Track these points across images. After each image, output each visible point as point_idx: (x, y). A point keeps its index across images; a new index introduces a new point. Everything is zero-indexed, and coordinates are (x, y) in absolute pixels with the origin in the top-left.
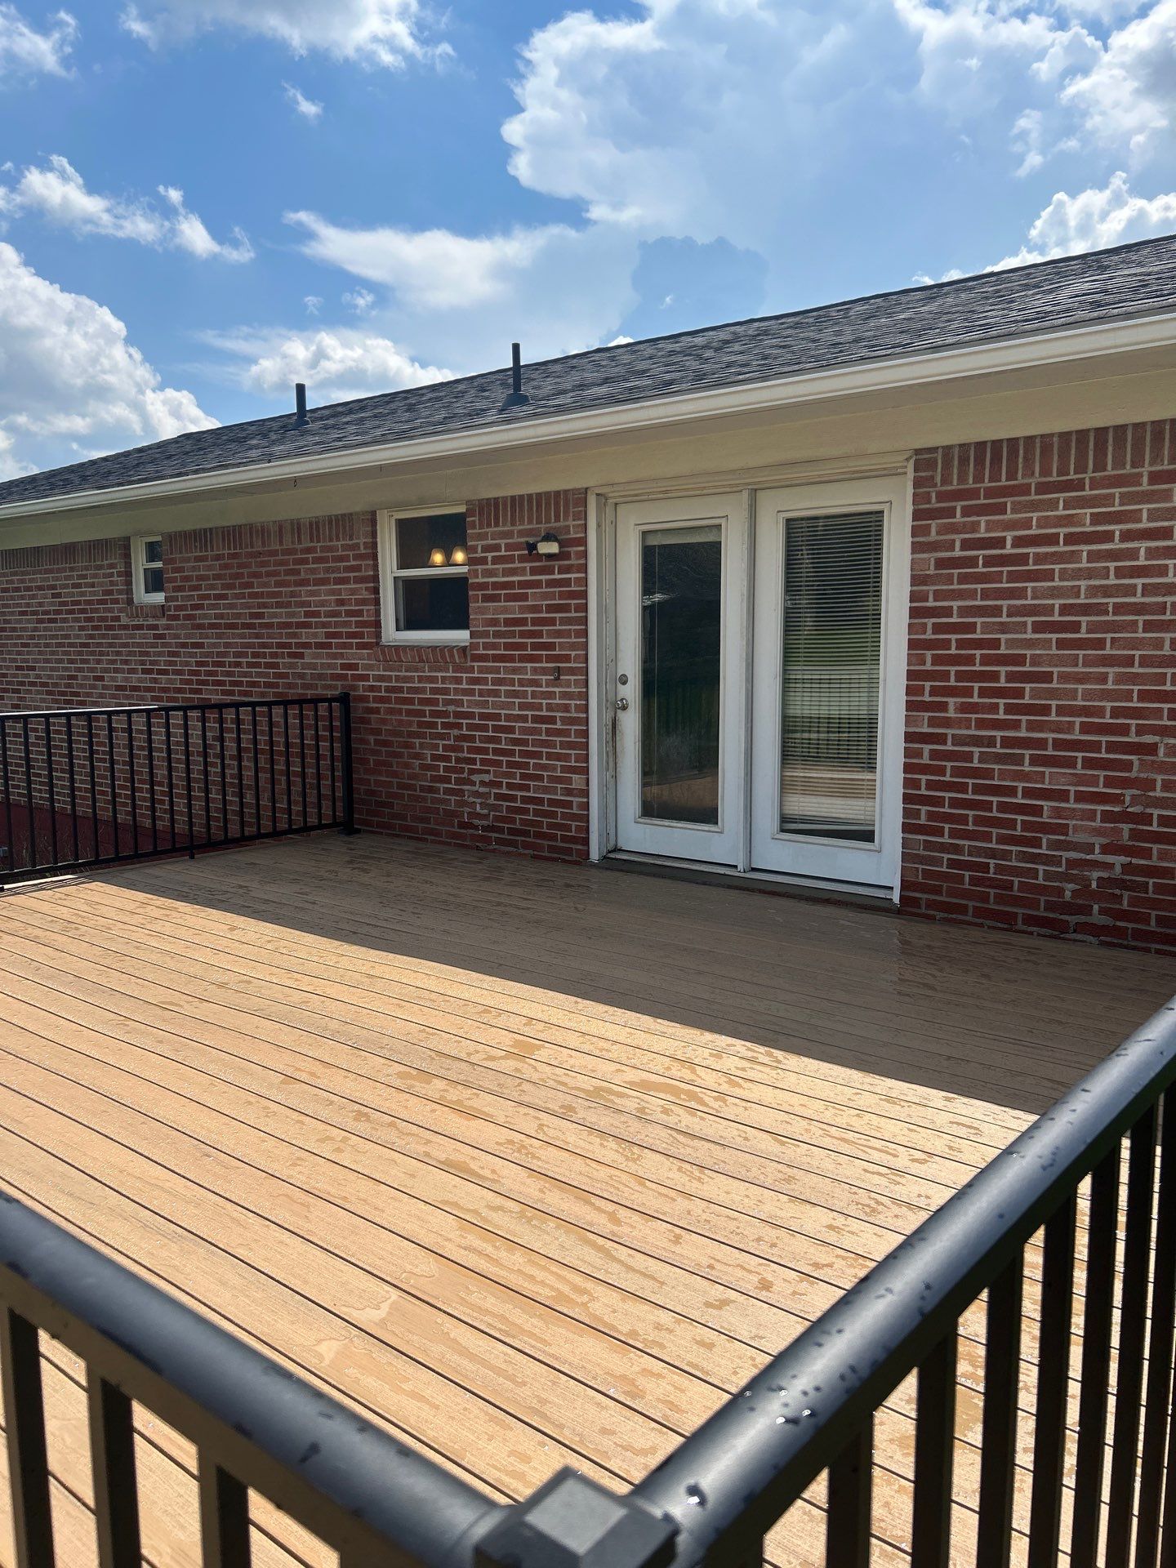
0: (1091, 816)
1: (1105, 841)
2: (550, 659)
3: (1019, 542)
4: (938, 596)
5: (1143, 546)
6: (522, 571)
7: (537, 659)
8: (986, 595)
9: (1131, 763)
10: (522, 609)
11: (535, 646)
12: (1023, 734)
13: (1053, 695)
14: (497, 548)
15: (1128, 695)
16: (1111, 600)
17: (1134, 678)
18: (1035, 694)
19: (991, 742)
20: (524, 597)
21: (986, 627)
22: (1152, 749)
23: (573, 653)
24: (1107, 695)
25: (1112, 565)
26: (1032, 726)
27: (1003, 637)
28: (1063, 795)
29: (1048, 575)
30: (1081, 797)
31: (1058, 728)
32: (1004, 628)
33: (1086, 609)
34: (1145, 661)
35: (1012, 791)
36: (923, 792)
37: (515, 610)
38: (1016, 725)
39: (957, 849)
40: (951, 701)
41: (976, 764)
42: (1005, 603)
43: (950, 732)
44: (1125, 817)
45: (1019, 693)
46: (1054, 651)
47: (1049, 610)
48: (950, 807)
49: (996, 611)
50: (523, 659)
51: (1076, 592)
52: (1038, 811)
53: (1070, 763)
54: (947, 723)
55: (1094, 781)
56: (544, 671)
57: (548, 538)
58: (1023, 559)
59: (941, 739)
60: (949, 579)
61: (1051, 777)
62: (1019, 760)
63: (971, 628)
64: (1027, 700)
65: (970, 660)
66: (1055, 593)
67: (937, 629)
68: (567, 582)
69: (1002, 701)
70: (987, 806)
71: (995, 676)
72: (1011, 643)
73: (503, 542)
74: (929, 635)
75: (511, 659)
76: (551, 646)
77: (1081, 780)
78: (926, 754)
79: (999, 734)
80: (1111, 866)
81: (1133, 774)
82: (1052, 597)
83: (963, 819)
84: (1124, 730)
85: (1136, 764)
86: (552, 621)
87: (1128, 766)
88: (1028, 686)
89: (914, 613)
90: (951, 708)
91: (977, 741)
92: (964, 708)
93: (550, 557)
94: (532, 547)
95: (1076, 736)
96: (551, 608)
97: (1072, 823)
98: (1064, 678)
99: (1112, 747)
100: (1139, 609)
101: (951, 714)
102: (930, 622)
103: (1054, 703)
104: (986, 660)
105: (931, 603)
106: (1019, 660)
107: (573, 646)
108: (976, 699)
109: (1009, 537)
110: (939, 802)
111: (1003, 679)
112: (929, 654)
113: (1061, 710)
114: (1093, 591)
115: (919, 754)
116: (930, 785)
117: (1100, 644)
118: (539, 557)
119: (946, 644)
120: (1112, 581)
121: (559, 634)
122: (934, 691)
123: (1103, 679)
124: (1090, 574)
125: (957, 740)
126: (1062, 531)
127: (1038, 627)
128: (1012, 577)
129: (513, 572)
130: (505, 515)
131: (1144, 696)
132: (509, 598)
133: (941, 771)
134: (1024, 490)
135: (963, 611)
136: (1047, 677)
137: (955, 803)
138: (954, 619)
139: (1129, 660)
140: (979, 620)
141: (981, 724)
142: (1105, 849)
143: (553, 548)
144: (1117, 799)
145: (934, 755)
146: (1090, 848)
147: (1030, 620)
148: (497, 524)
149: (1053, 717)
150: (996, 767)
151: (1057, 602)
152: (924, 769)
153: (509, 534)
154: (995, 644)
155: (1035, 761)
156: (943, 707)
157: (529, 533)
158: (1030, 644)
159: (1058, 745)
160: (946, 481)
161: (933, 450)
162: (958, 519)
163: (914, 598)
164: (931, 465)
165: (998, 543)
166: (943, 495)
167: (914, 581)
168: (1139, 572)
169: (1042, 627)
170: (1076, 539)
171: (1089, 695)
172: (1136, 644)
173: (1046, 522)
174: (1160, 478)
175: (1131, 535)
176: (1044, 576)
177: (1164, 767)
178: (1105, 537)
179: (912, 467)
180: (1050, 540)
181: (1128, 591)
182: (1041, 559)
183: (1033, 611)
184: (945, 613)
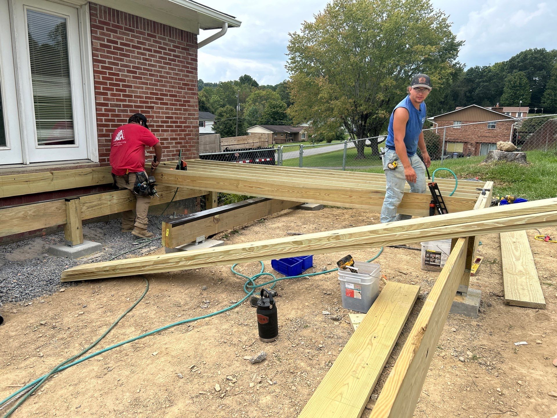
3: (121, 44)
4: (101, 56)
5: (147, 53)
8: (114, 59)
12: (127, 103)
13: (133, 92)
15: (148, 93)
16: (142, 66)
17: (148, 89)
18: (129, 91)
19: (120, 106)
21: (115, 69)
22: (153, 107)
24: (144, 93)
25: (142, 56)
26: (129, 101)
27: (120, 73)
31: (135, 102)
33: (138, 68)
34: (150, 84)
36: (104, 123)
38: (125, 101)
40: (109, 92)
41: (117, 113)
42: (119, 62)
43: (109, 102)
45: (125, 91)
46: (132, 79)
47: (130, 67)
48: (111, 127)
51: (135, 62)
54: (108, 99)
58: (122, 49)
59: (106, 105)
60: (104, 51)
62: (127, 111)
63: (112, 69)
64: (127, 93)
65: (112, 79)
66: (131, 62)
67: (102, 67)
69: (121, 93)
71: (119, 85)
72: (122, 75)
74: (100, 69)
78: (103, 110)
79: (122, 103)
81: (151, 114)
84: (148, 102)
85: (151, 112)
87: (149, 112)
88: (127, 89)
89: (94, 61)
90: (109, 95)
91: (117, 106)
92: (113, 95)
95: (139, 104)
98: (135, 87)
99: (146, 107)
100: (148, 70)
101: (109, 97)
102: (100, 65)
103: (133, 94)
104: (116, 80)
105: (99, 58)
106: (125, 81)
108: (115, 92)
109: (119, 41)
110: (108, 126)
111: (121, 86)
112: (101, 76)
113: (135, 97)
114: (139, 63)
115: (101, 110)
116: (105, 120)
119: (105, 73)
122: (104, 89)
123: (142, 88)
124: (137, 58)
125: (112, 105)
126: (131, 44)
128: (120, 54)
131: (151, 93)
133: (108, 115)
134: (121, 28)
135: (110, 63)
136: (131, 87)
137: (113, 126)
138: (107, 65)
139: (147, 84)
140: (113, 67)
141: (118, 100)
145: (106, 110)
147: (126, 69)
149: (133, 99)
150: (122, 114)
151: (131, 65)
152: (103, 115)
154: (118, 75)
155: (130, 111)
156: (107, 94)
158: (126, 76)
160: (101, 17)
161: (96, 4)
162: (105, 31)
163: (93, 55)
164: (96, 9)
165: (116, 43)
166: (100, 22)
167: (93, 49)
168: (147, 60)
169: (129, 71)
170: (134, 47)
171: (140, 93)
172: (148, 79)
173: (127, 40)
174: (149, 35)
175: (145, 49)
176: (128, 56)
177: (155, 112)
178: (140, 48)
179: (87, 8)
180: (128, 45)
181: (145, 64)
182: (127, 51)
183: (126, 66)
184: (104, 62)
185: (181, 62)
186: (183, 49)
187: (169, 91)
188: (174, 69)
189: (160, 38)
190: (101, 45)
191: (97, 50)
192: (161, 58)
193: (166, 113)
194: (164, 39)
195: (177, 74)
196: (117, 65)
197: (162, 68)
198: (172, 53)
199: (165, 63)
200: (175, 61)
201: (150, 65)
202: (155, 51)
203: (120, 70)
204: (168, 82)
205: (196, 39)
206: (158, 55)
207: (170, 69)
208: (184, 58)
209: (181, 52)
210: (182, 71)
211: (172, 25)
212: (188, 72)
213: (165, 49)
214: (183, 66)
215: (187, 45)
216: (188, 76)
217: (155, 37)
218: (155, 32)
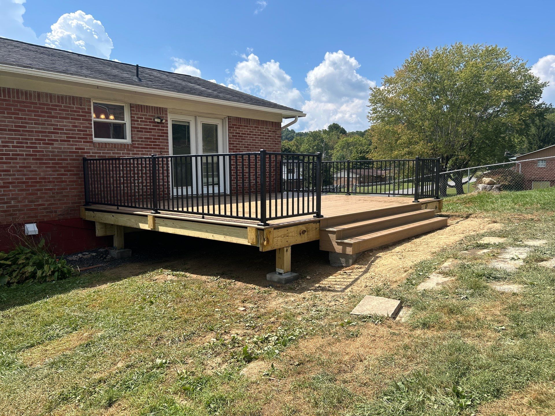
0: (251, 175)
2: (159, 148)
3: (242, 134)
4: (233, 141)
5: (254, 136)
6: (150, 125)
7: (156, 148)
8: (238, 141)
10: (150, 135)
11: (154, 145)
14: (142, 118)
15: (254, 157)
20: (151, 132)
23: (165, 147)
26: (245, 162)
33: (249, 145)
37: (148, 135)
44: (254, 175)
46: (246, 151)
50: (150, 148)
52: (246, 175)
56: (157, 152)
57: (158, 118)
58: (242, 136)
60: (233, 138)
65: (237, 152)
66: (246, 142)
67: (232, 146)
68: (163, 130)
69: (241, 159)
72: (242, 149)
73: (144, 117)
75: (147, 148)
76: (159, 145)
86: (159, 139)
89: (229, 144)
93: (158, 123)
94: (154, 120)
96: (158, 136)
100: (254, 145)
104: (239, 152)
107: (165, 146)
108: (238, 158)
109: (241, 132)
110: (234, 175)
116: (233, 173)
117: (251, 150)
118: (155, 122)
119: (234, 149)
121: (161, 142)
122: (233, 157)
129: (147, 125)
130: (144, 110)
132: (145, 132)
134: (242, 126)
135: (236, 144)
140: (238, 146)
143: (159, 121)
145: (234, 167)
148: (142, 112)
149: (247, 161)
153: (146, 115)
154: (240, 149)
156: (234, 159)
157: (152, 116)
160: (233, 122)
161: (231, 117)
162: (235, 129)
163: (229, 141)
164: (231, 119)
165: (239, 133)
166: (233, 125)
167: (229, 138)
168: (254, 140)
169: (245, 147)
170: (248, 134)
173: (245, 131)
174: (255, 127)
175: (253, 135)
176: (245, 139)
178: (250, 135)
179: (227, 119)
180: (245, 134)
181: (253, 143)
182: (244, 137)
183: (244, 145)
184: (234, 144)
185: (272, 139)
186: (273, 132)
188: (268, 143)
189: (261, 128)
190: (233, 136)
191: (231, 138)
192: (261, 138)
194: (263, 128)
195: (269, 146)
196: (239, 144)
197: (262, 143)
198: (267, 135)
199: (263, 141)
200: (268, 139)
201: (255, 143)
202: (258, 135)
203: (241, 147)
205: (281, 125)
206: (259, 137)
207: (266, 143)
208: (273, 136)
209: (272, 134)
210: (272, 144)
211: (267, 120)
212: (276, 144)
213: (263, 133)
214: (273, 141)
215: (275, 129)
216: (276, 146)
217: (258, 127)
218: (258, 125)
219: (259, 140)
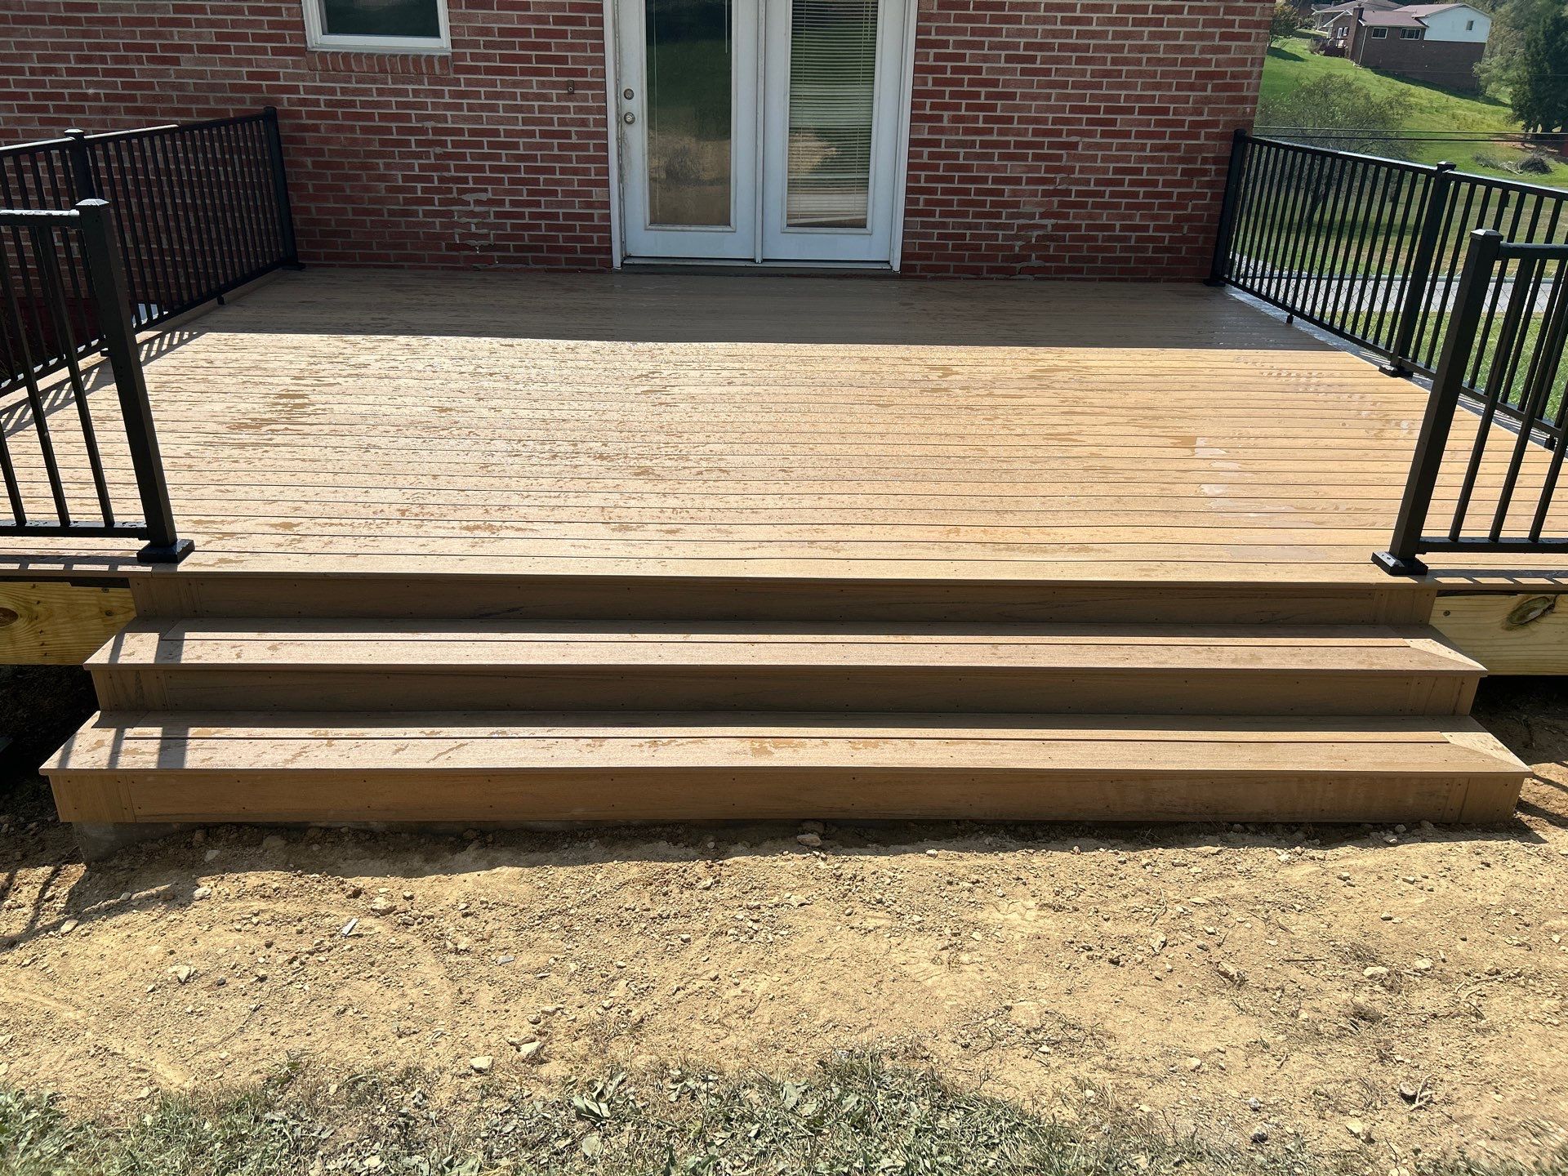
0: (1034, 194)
1: (1042, 210)
2: (561, 73)
4: (939, 31)
7: (544, 72)
8: (974, 32)
9: (1062, 155)
11: (540, 59)
12: (995, 138)
13: (1017, 108)
15: (1062, 109)
16: (1057, 41)
17: (1067, 97)
18: (1005, 108)
19: (972, 144)
21: (974, 58)
22: (1074, 146)
23: (590, 68)
24: (1050, 109)
25: (1059, 15)
26: (1001, 132)
27: (985, 65)
28: (1018, 181)
29: (1017, 20)
30: (1030, 181)
31: (1018, 133)
32: (985, 59)
34: (1075, 85)
35: (985, 180)
36: (923, 184)
37: (550, 47)
38: (990, 131)
39: (944, 225)
40: (946, 114)
41: (961, 161)
42: (987, 39)
43: (944, 138)
44: (1056, 193)
45: (993, 108)
46: (1019, 77)
47: (1016, 46)
48: (941, 195)
49: (981, 45)
50: (524, 72)
51: (1035, 33)
52: (1001, 193)
53: (1024, 157)
54: (942, 131)
55: (1037, 169)
56: (555, 85)
58: (999, 6)
59: (937, 143)
60: (947, 18)
61: (1012, 169)
62: (990, 157)
63: (962, 57)
64: (998, 113)
65: (960, 82)
66: (1021, 33)
67: (938, 57)
69: (981, 114)
70: (967, 192)
71: (977, 95)
72: (990, 70)
74: (931, 62)
77: (1030, 169)
78: (925, 155)
79: (978, 138)
80: (1044, 227)
81: (1063, 163)
82: (1019, 36)
83: (950, 203)
84: (1059, 133)
85: (1065, 156)
86: (563, 35)
87: (1059, 158)
88: (999, 103)
89: (919, 44)
90: (945, 119)
91: (964, 144)
92: (956, 119)
95: (1030, 138)
97: (1022, 199)
98: (1024, 96)
99: (1052, 145)
100: (1074, 48)
101: (945, 123)
102: (932, 51)
103: (1016, 115)
104: (972, 83)
105: (933, 37)
106: (995, 83)
107: (590, 61)
108: (963, 112)
110: (933, 191)
111: (983, 97)
112: (930, 77)
113: (1021, 120)
114: (1046, 34)
115: (920, 155)
116: (928, 179)
117: (1048, 72)
119: (943, 70)
120: (1059, 27)
122: (933, 106)
123: (1048, 97)
124: (1044, 20)
125: (949, 144)
127: (1009, 59)
128: (994, 20)
131: (1073, 109)
133: (936, 168)
135: (958, 44)
136: (1012, 96)
137: (945, 191)
138: (950, 51)
139: (1064, 85)
140: (968, 52)
141: (967, 131)
142: (1043, 216)
144: (1052, 181)
145: (932, 155)
146: (1032, 216)
147: (1003, 53)
149: (1015, 125)
150: (975, 163)
151: (1023, 41)
152: (924, 167)
154: (978, 70)
155: (1002, 157)
156: (940, 118)
158: (1003, 71)
159: (1018, 145)
163: (919, 31)
167: (920, 17)
168: (1075, 20)
169: (1012, 59)
171: (1039, 109)
172: (1070, 73)
176: (1014, 20)
177: (1081, 158)
181: (1068, 34)
183: (1005, 46)
184: (944, 44)
185: (1204, 10)
187: (1139, 98)
188: (1173, 36)
190: (943, 6)
191: (929, 17)
193: (1117, 159)
195: (1179, 49)
197: (1128, 36)
199: (1140, 23)
201: (1083, 34)
204: (1141, 74)
207: (1154, 35)
210: (1202, 36)
212: (1226, 37)
214: (1211, 23)
219: (1112, 22)
